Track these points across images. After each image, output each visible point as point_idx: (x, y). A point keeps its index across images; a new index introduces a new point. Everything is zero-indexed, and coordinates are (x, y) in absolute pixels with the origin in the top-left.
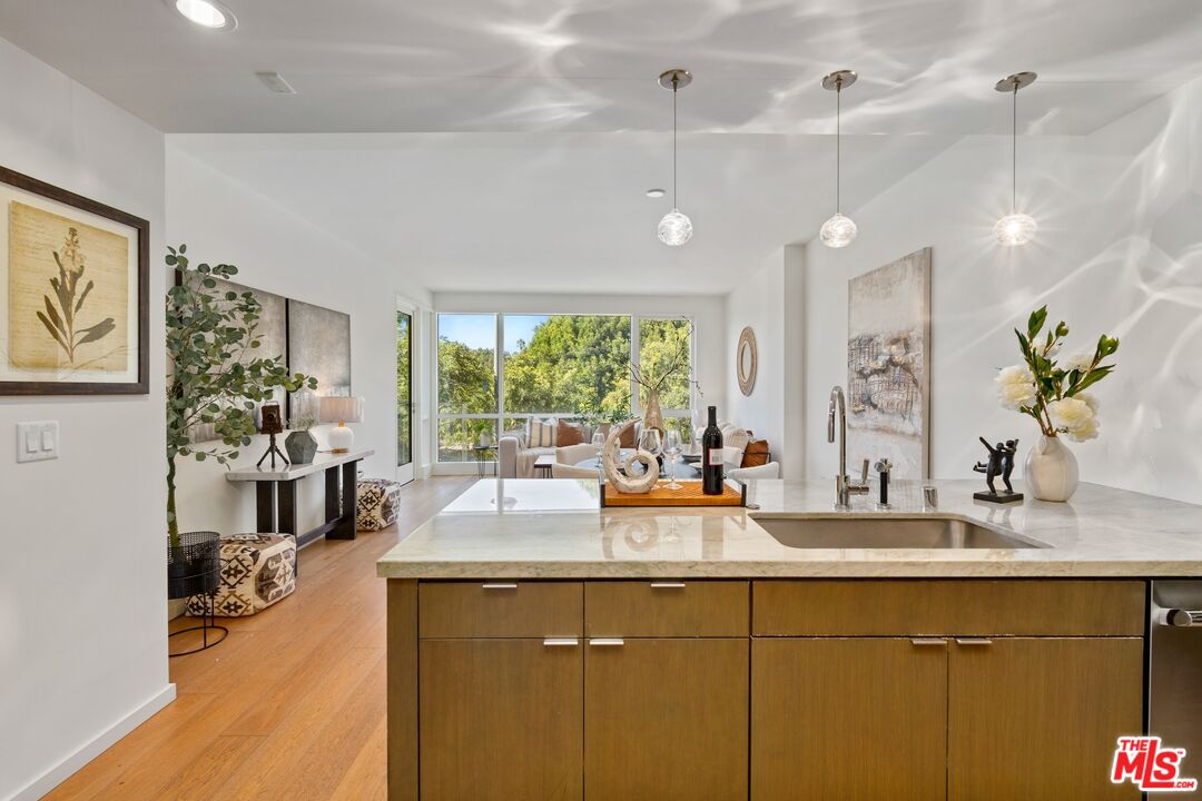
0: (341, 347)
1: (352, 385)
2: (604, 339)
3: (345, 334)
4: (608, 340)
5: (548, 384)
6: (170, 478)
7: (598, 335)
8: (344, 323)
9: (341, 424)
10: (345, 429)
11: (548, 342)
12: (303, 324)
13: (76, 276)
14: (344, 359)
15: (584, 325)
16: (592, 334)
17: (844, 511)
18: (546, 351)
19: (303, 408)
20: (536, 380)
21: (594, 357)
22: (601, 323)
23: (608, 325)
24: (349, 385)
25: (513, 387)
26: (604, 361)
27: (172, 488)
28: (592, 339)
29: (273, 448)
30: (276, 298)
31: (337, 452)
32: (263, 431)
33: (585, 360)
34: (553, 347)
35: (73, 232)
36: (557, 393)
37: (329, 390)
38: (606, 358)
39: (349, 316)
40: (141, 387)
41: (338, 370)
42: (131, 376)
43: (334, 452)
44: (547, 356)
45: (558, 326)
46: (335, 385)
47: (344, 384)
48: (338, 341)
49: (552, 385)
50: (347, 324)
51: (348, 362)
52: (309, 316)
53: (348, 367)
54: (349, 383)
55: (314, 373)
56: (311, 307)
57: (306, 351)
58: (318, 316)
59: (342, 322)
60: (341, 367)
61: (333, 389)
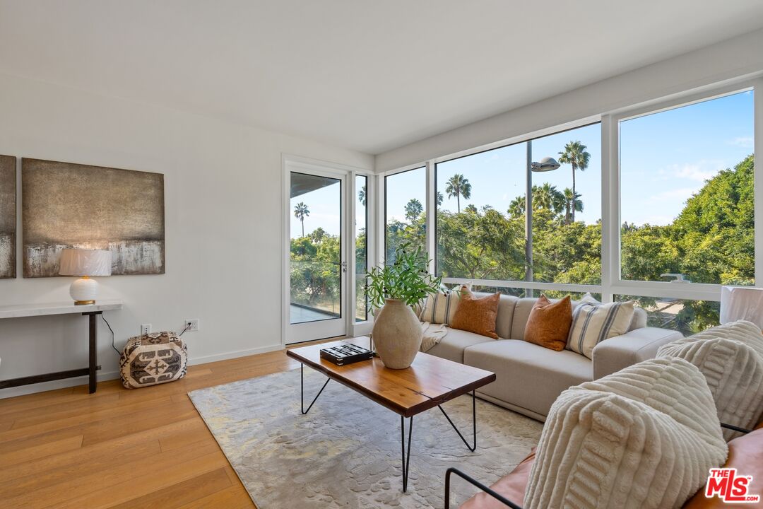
0: (143, 204)
14: (148, 216)
19: (51, 259)
41: (135, 226)
43: (77, 303)
44: (695, 225)
45: (710, 195)
46: (126, 240)
47: (148, 239)
48: (134, 199)
49: (682, 252)
50: (158, 182)
51: (159, 219)
52: (67, 175)
53: (159, 224)
54: (160, 238)
55: (79, 227)
56: (72, 166)
57: (61, 207)
58: (88, 174)
59: (146, 181)
60: (140, 223)
61: (123, 244)
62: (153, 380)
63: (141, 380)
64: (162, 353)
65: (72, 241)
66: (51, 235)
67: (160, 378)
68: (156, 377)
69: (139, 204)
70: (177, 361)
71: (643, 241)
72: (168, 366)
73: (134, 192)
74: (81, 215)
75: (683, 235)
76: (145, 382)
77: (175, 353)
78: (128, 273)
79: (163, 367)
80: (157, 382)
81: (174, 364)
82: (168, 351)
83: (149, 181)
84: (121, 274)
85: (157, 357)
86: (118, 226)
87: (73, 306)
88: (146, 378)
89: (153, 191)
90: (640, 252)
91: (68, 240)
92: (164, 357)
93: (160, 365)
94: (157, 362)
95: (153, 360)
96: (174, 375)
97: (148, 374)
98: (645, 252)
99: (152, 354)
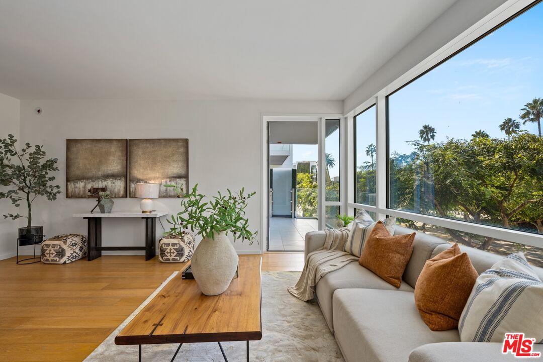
0: (178, 157)
12: (139, 150)
14: (180, 164)
37: (164, 181)
41: (174, 170)
43: (143, 212)
46: (169, 178)
47: (180, 177)
48: (173, 155)
50: (185, 144)
51: (185, 165)
52: (145, 145)
53: (185, 168)
54: (186, 177)
55: (149, 172)
56: (147, 140)
57: (143, 162)
58: (153, 144)
59: (179, 144)
60: (176, 168)
61: (168, 180)
62: (168, 259)
63: (164, 258)
64: (174, 245)
65: (147, 179)
66: (139, 176)
67: (173, 259)
68: (171, 258)
69: (176, 157)
70: (181, 251)
72: (176, 253)
73: (173, 151)
74: (150, 165)
76: (166, 260)
77: (180, 246)
78: (170, 197)
79: (173, 253)
80: (171, 261)
81: (180, 252)
82: (176, 244)
83: (180, 144)
84: (167, 197)
85: (170, 247)
86: (166, 170)
87: (141, 213)
88: (166, 257)
89: (182, 149)
91: (145, 179)
92: (174, 247)
93: (172, 252)
94: (171, 250)
95: (169, 248)
96: (180, 259)
97: (166, 256)
99: (168, 245)
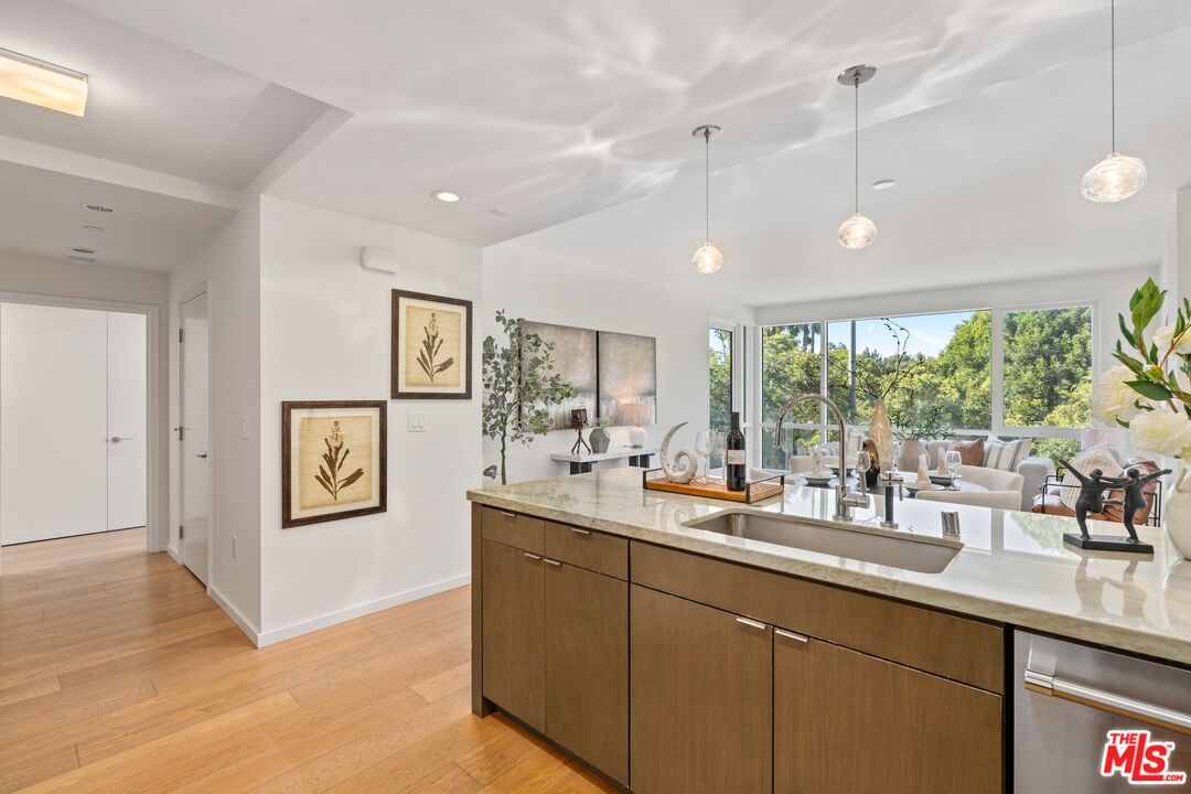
0: (647, 364)
1: (658, 395)
2: (1059, 334)
3: (650, 354)
4: (1065, 335)
5: (957, 395)
6: (503, 451)
7: (1048, 330)
8: (649, 344)
9: (639, 426)
10: (641, 430)
11: (971, 343)
12: (610, 350)
13: (434, 338)
14: (650, 375)
15: (1024, 319)
16: (1036, 329)
17: (841, 522)
18: (968, 354)
19: (611, 412)
20: (941, 389)
21: (1041, 360)
22: (1053, 315)
23: (1066, 315)
24: (655, 394)
25: (907, 397)
26: (1057, 364)
27: (504, 457)
28: (1037, 335)
29: (580, 440)
30: (588, 331)
31: (635, 447)
32: (572, 427)
33: (1026, 364)
34: (977, 349)
35: (433, 315)
36: (968, 404)
37: (635, 399)
38: (1062, 360)
39: (654, 339)
40: (468, 395)
41: (644, 382)
42: (462, 390)
44: (968, 359)
45: (985, 323)
46: (640, 395)
47: (650, 394)
48: (643, 360)
49: (963, 394)
50: (653, 345)
51: (654, 376)
53: (654, 380)
55: (621, 385)
57: (614, 369)
60: (646, 380)
66: (610, 392)
71: (920, 380)
73: (643, 354)
74: (622, 375)
75: (953, 371)
86: (637, 383)
90: (917, 393)
98: (923, 393)
